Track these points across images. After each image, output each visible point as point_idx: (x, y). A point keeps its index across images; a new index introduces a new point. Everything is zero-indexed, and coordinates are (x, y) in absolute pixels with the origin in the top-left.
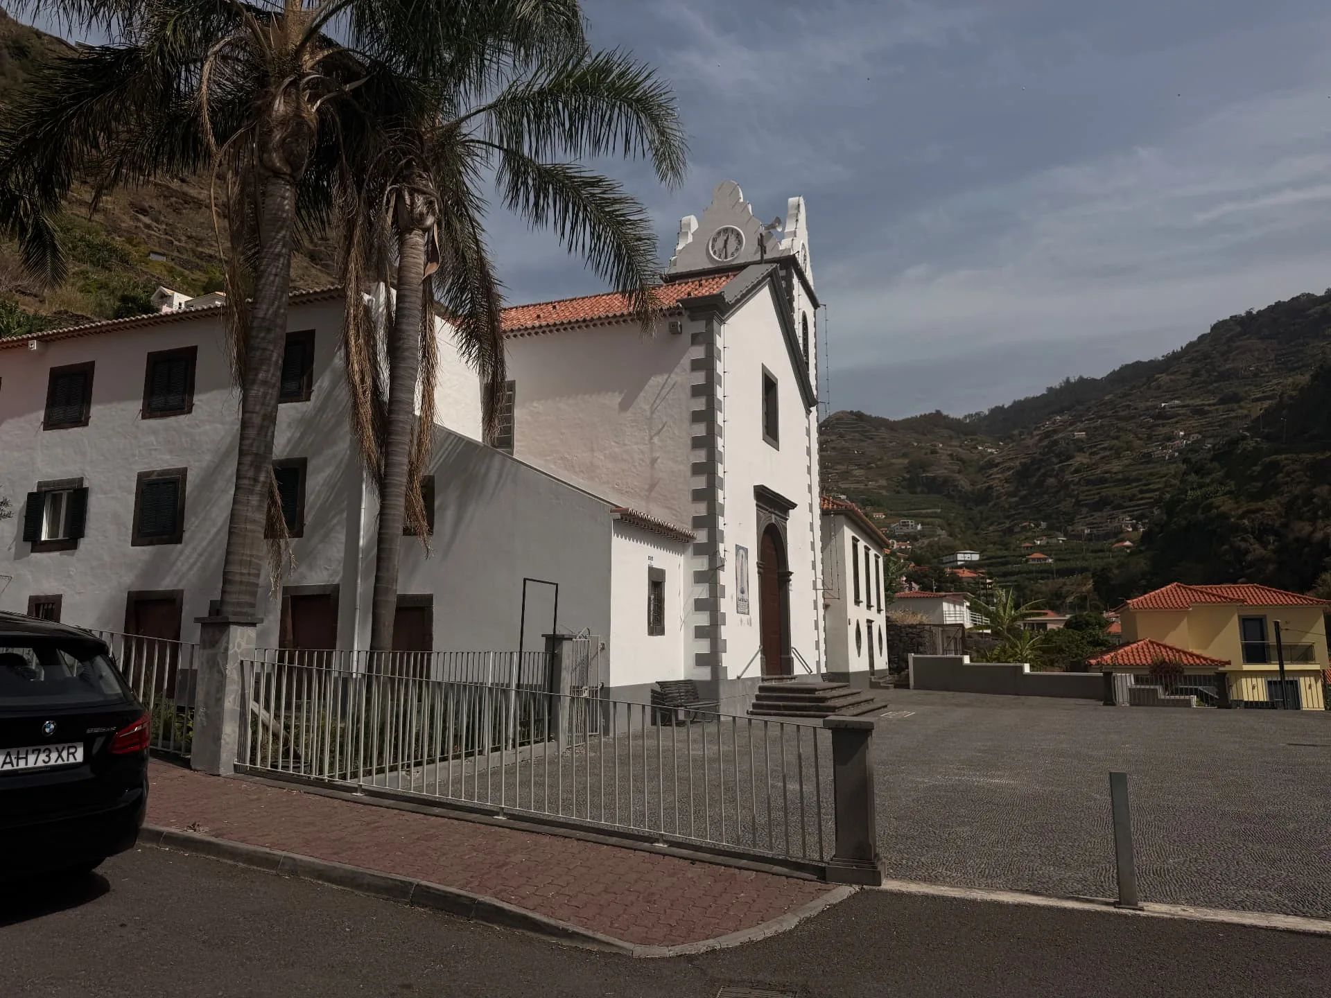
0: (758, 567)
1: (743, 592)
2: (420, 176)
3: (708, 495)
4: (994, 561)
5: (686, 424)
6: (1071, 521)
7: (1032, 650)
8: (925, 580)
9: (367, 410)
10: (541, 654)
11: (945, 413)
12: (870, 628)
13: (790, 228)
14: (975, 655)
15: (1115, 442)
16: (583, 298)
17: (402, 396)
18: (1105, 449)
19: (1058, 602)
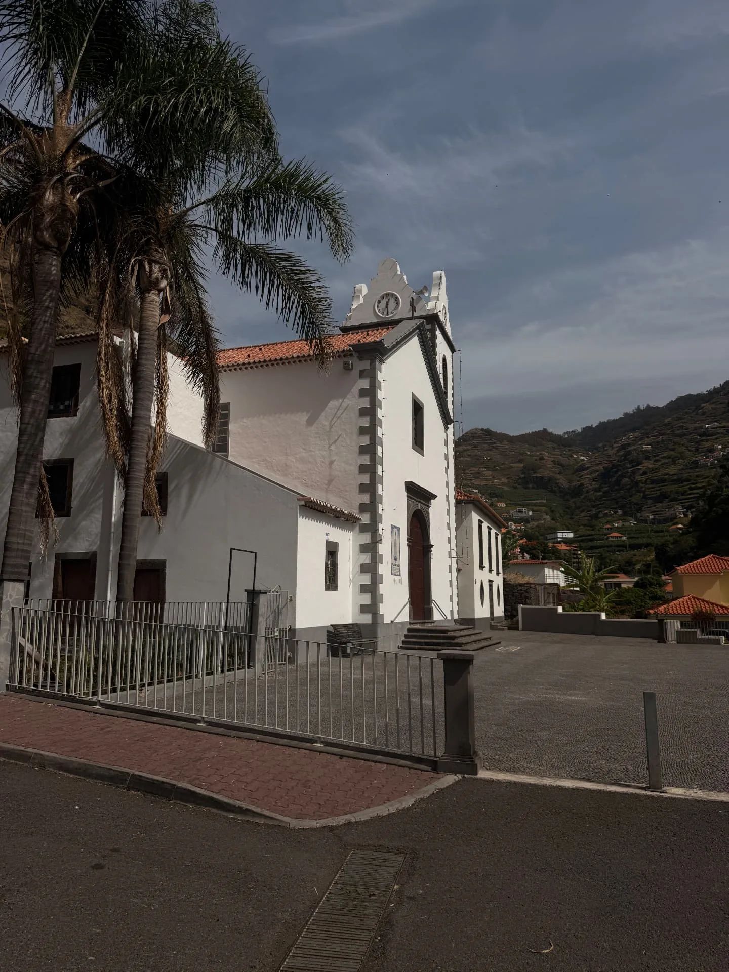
0: (408, 541)
1: (396, 560)
2: (157, 250)
3: (370, 488)
4: (584, 538)
5: (355, 436)
6: (639, 510)
7: (607, 602)
8: (534, 551)
9: (113, 421)
10: (243, 605)
11: (550, 430)
12: (491, 586)
13: (434, 294)
14: (567, 606)
15: (672, 453)
16: (282, 343)
17: (142, 413)
18: (664, 457)
19: (630, 568)
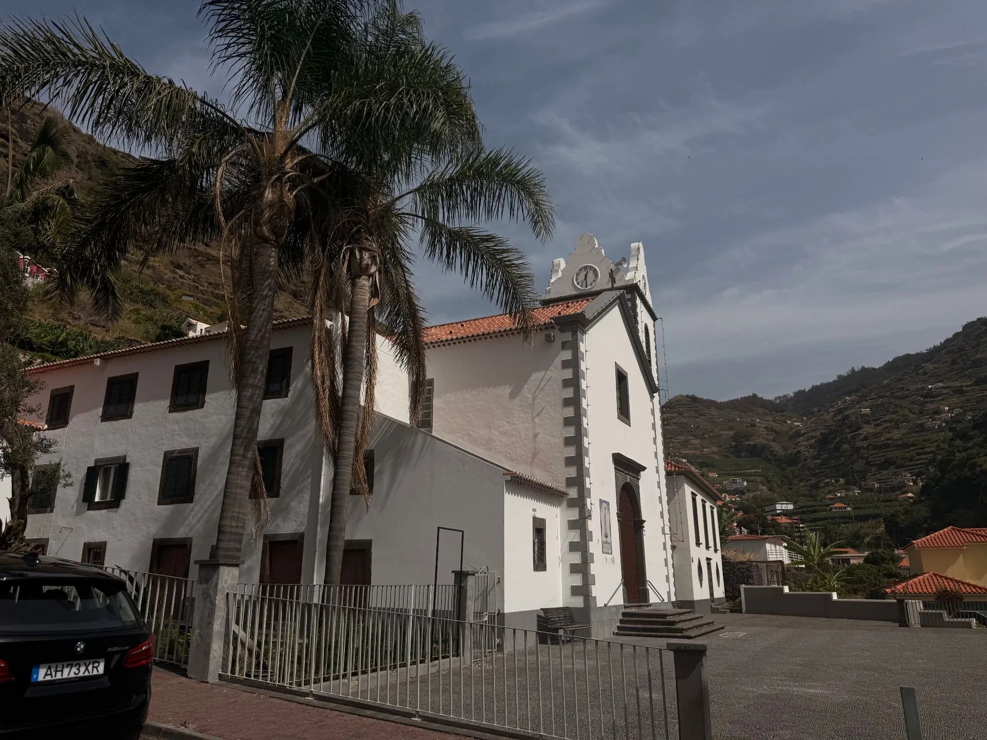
0: (618, 516)
1: (606, 537)
2: (367, 239)
3: (577, 461)
4: (805, 509)
5: (559, 408)
6: (863, 478)
7: (838, 581)
8: (752, 525)
9: (326, 403)
10: (451, 587)
11: (760, 395)
12: (709, 565)
13: (632, 264)
14: (793, 585)
15: (893, 416)
16: (483, 319)
17: (352, 392)
18: (886, 421)
19: (858, 542)
